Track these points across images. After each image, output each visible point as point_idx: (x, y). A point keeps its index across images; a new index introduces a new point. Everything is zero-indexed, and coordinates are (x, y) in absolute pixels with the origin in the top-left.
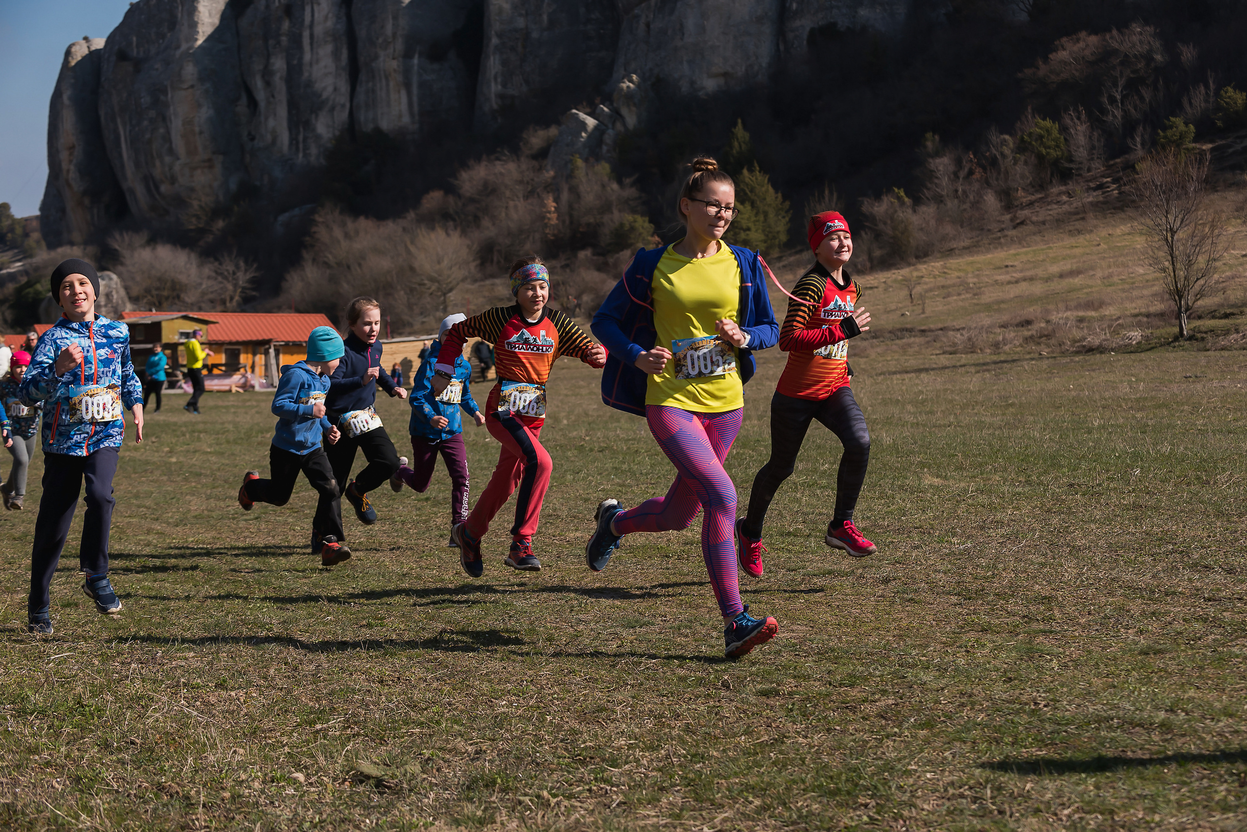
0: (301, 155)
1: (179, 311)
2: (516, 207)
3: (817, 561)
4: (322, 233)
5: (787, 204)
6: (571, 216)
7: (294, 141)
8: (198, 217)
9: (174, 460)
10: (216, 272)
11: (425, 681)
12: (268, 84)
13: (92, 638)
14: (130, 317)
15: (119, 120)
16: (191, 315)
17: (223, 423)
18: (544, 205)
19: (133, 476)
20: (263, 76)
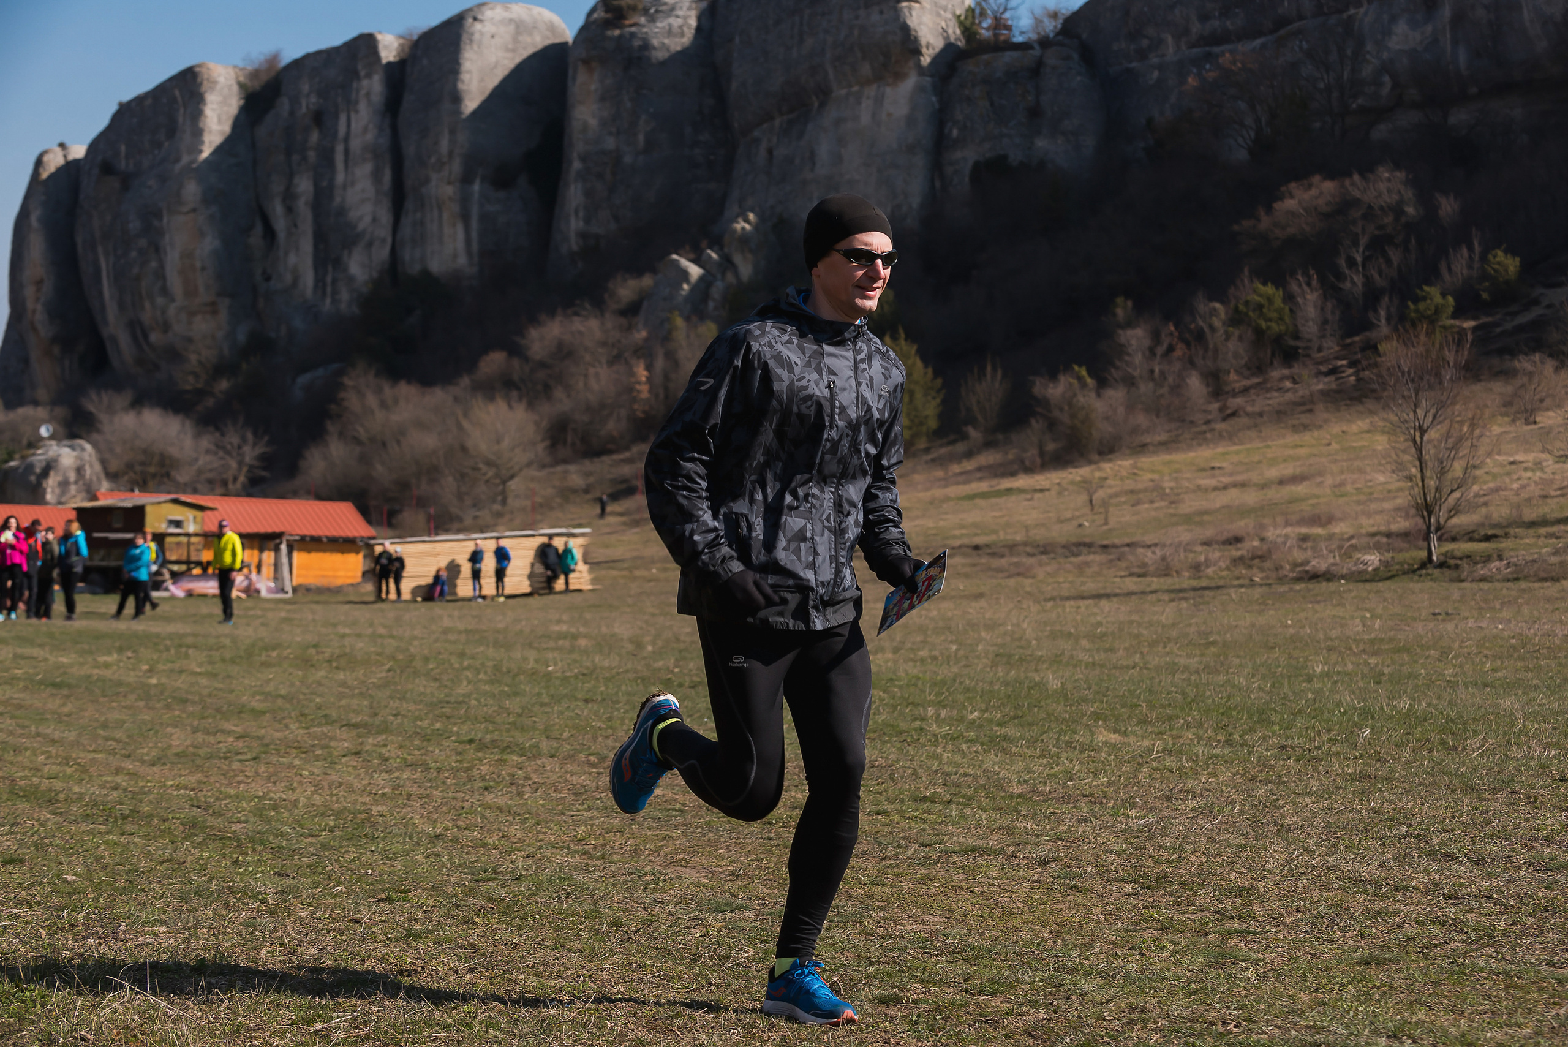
0: (328, 301)
1: (169, 493)
2: (597, 375)
3: (958, 835)
4: (352, 401)
5: (939, 382)
6: (666, 389)
7: (319, 282)
8: (196, 376)
9: (154, 681)
10: (217, 446)
11: (456, 972)
12: (290, 210)
13: (39, 904)
14: (106, 498)
15: (100, 250)
16: (183, 498)
17: (218, 637)
18: (632, 374)
19: (102, 700)
20: (284, 200)
